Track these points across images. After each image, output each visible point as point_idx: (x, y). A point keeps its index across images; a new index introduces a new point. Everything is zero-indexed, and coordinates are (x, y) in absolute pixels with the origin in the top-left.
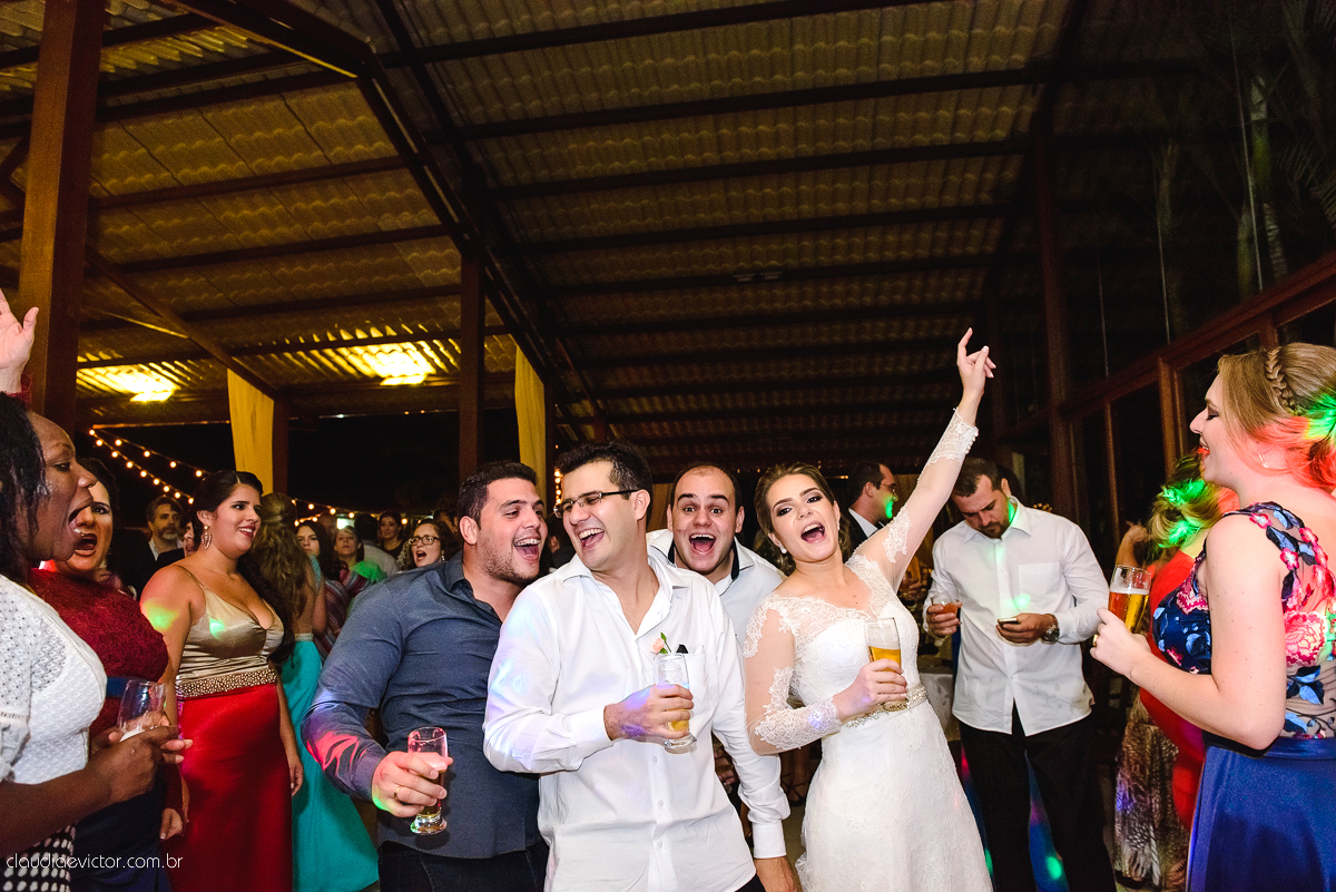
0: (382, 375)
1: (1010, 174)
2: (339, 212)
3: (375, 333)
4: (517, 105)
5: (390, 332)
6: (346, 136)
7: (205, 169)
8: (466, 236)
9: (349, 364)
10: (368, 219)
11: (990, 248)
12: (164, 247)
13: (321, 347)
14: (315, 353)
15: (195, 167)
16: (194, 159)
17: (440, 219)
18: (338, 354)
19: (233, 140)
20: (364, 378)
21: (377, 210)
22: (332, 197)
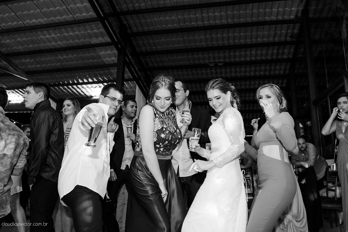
0: (93, 96)
1: (296, 31)
2: (78, 37)
3: (90, 80)
4: (137, 4)
5: (95, 80)
6: (80, 11)
7: (34, 20)
8: (119, 46)
9: (82, 91)
10: (88, 40)
11: (291, 56)
12: (20, 48)
13: (72, 85)
14: (70, 87)
15: (31, 20)
16: (30, 16)
17: (111, 40)
18: (78, 87)
19: (43, 11)
20: (87, 97)
21: (90, 36)
22: (76, 31)
